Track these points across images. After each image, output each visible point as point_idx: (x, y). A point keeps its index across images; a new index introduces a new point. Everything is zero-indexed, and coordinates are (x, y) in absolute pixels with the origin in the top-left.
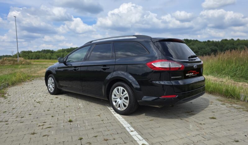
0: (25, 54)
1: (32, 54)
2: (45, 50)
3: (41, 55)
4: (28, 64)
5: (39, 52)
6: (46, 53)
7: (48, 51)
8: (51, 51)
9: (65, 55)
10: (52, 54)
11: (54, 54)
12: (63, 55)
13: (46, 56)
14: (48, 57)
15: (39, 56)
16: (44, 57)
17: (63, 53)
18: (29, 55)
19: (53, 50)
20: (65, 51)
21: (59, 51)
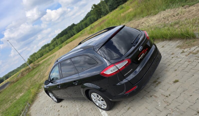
0: (33, 57)
1: (37, 54)
2: (43, 47)
3: (43, 51)
4: (38, 66)
5: (40, 50)
6: (45, 48)
7: (46, 46)
8: (47, 45)
9: (57, 42)
10: (49, 46)
11: (50, 45)
12: (56, 42)
13: (46, 50)
14: (48, 50)
15: (42, 53)
16: (46, 52)
17: (56, 41)
18: (35, 56)
19: (48, 44)
20: (56, 39)
21: (53, 41)
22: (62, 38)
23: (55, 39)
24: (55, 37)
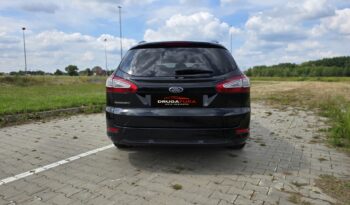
0: (257, 70)
5: (275, 67)
6: (284, 68)
7: (288, 65)
10: (292, 69)
11: (295, 69)
12: (309, 69)
13: (282, 71)
15: (273, 71)
16: (280, 73)
21: (304, 65)
22: (326, 69)
23: (310, 64)
24: (315, 60)
